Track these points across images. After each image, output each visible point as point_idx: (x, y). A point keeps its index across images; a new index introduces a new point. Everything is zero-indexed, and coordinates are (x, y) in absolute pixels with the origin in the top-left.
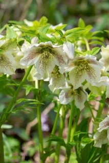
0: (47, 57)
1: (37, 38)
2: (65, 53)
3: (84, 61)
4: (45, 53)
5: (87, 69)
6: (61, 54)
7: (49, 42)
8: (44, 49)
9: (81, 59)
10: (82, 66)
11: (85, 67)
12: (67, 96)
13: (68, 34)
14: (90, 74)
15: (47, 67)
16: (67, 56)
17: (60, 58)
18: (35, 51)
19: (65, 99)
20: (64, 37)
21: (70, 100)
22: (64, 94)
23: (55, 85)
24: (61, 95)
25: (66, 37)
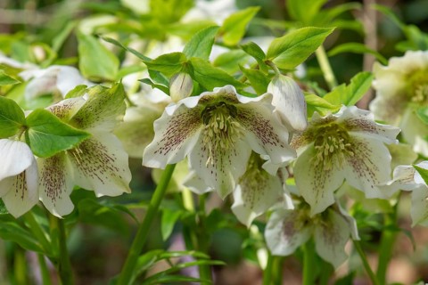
0: (225, 133)
1: (188, 77)
2: (279, 113)
3: (336, 126)
4: (218, 122)
5: (348, 148)
6: (266, 118)
7: (226, 87)
8: (213, 108)
9: (327, 121)
10: (330, 143)
11: (342, 147)
12: (289, 230)
13: (279, 51)
14: (357, 164)
15: (226, 161)
16: (285, 122)
17: (264, 129)
18: (186, 118)
19: (283, 238)
20: (268, 63)
21: (300, 239)
22: (280, 224)
23: (250, 203)
24: (272, 228)
25: (274, 61)
